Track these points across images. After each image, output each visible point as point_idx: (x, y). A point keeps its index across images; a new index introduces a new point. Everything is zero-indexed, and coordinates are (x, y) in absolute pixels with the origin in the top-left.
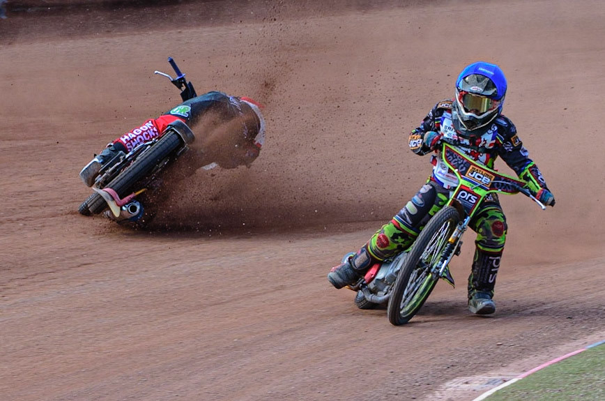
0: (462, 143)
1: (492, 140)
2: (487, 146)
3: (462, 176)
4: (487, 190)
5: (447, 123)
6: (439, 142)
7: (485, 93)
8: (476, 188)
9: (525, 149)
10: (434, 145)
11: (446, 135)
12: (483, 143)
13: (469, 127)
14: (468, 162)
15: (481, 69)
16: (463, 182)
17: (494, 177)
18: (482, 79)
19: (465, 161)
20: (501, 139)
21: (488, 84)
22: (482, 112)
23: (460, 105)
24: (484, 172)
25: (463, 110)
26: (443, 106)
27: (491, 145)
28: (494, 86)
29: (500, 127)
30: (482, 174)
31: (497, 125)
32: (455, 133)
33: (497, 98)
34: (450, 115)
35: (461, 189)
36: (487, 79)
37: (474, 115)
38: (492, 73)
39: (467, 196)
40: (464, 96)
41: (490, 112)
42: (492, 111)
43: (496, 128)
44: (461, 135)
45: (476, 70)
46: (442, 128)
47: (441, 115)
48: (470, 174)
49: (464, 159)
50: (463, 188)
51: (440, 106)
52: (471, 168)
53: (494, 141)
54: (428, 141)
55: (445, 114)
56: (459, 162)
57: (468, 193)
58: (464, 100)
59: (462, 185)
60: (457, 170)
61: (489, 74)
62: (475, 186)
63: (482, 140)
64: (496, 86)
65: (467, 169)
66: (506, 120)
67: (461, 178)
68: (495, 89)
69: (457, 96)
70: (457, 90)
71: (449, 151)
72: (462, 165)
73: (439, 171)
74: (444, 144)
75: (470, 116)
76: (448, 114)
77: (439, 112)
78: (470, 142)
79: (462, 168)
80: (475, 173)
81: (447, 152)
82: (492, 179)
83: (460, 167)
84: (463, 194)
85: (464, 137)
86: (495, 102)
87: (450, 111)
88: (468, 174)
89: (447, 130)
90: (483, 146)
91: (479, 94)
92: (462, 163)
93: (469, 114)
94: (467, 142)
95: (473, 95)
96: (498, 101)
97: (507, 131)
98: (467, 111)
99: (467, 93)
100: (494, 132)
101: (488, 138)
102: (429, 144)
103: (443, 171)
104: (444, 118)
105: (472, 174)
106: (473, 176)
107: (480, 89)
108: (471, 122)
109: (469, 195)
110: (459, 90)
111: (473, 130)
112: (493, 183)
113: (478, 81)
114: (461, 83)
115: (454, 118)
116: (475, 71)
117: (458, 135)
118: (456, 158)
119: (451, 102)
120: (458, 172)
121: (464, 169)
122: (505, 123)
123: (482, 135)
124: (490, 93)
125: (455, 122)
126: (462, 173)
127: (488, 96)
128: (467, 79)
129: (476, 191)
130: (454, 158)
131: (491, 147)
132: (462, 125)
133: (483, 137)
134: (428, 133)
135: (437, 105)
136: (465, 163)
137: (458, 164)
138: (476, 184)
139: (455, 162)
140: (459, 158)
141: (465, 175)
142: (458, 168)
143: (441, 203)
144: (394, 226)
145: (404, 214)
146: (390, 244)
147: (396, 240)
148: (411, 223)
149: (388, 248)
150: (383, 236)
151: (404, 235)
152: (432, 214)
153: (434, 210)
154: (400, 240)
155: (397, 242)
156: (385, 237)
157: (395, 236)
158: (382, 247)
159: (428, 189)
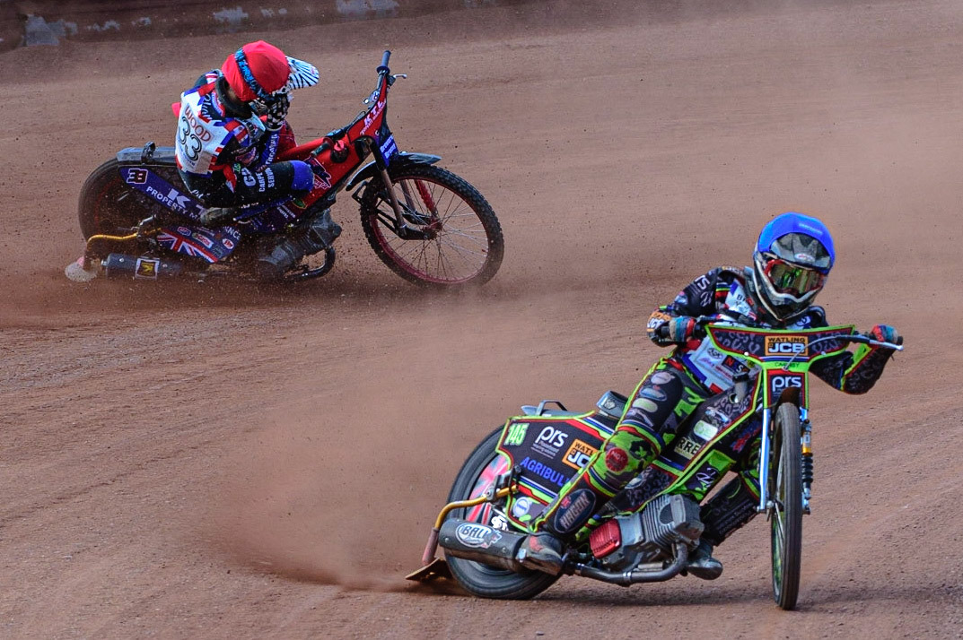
3: (761, 358)
4: (807, 361)
8: (790, 365)
14: (758, 335)
15: (801, 225)
16: (766, 366)
19: (752, 336)
24: (790, 338)
25: (771, 289)
35: (770, 378)
37: (792, 298)
38: (820, 232)
39: (785, 382)
45: (795, 225)
48: (771, 350)
49: (748, 334)
50: (773, 373)
52: (767, 340)
56: (745, 341)
57: (784, 376)
59: (768, 371)
60: (747, 354)
61: (816, 234)
62: (788, 363)
65: (762, 344)
67: (762, 361)
72: (752, 343)
75: (786, 299)
79: (754, 347)
80: (777, 345)
82: (806, 342)
83: (750, 347)
84: (778, 382)
88: (769, 351)
92: (750, 341)
93: (783, 295)
105: (774, 348)
106: (777, 350)
108: (786, 309)
109: (787, 379)
116: (795, 228)
118: (736, 337)
120: (750, 355)
121: (758, 347)
126: (759, 354)
129: (793, 369)
136: (755, 338)
137: (743, 344)
138: (788, 360)
139: (737, 344)
140: (741, 335)
141: (764, 355)
142: (748, 350)
143: (690, 400)
144: (629, 433)
145: (637, 414)
146: (629, 460)
147: (637, 453)
148: (652, 425)
149: (628, 469)
150: (615, 451)
151: (647, 445)
152: (680, 414)
153: (682, 407)
154: (642, 453)
155: (638, 457)
156: (619, 451)
157: (635, 447)
158: (618, 470)
159: (669, 380)
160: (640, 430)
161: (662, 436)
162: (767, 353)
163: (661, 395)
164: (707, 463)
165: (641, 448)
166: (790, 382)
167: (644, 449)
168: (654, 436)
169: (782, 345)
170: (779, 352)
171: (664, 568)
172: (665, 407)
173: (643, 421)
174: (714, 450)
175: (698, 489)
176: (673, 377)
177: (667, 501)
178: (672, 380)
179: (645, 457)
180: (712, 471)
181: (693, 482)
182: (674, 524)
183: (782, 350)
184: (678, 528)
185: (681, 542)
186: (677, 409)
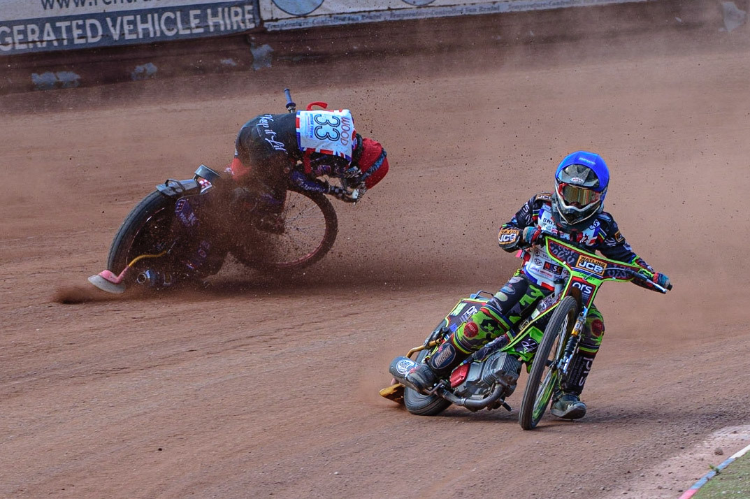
0: (561, 237)
1: (594, 236)
2: (587, 243)
3: (572, 267)
4: (601, 279)
5: (546, 215)
6: (541, 236)
7: (585, 185)
8: (589, 278)
9: (628, 244)
10: (535, 241)
11: (544, 228)
12: (584, 238)
13: (570, 221)
14: (576, 252)
15: (581, 159)
16: (573, 273)
17: (606, 265)
18: (583, 170)
19: (572, 252)
20: (603, 234)
21: (589, 174)
22: (583, 204)
23: (560, 197)
24: (595, 261)
25: (563, 203)
26: (543, 197)
27: (592, 241)
28: (596, 177)
29: (603, 222)
30: (593, 263)
31: (600, 220)
32: (555, 227)
33: (600, 189)
34: (550, 208)
35: (573, 281)
36: (588, 170)
37: (575, 208)
38: (593, 163)
40: (564, 188)
41: (591, 205)
42: (594, 203)
43: (599, 224)
44: (561, 229)
45: (577, 159)
46: (540, 221)
47: (540, 206)
48: (580, 264)
49: (570, 250)
50: (575, 279)
51: (538, 198)
52: (580, 258)
53: (596, 238)
54: (528, 238)
55: (544, 206)
56: (566, 254)
57: (582, 284)
58: (564, 193)
59: (573, 277)
60: (565, 262)
61: (590, 164)
62: (588, 276)
63: (584, 235)
64: (598, 177)
65: (576, 259)
66: (609, 215)
67: (572, 269)
68: (597, 180)
69: (557, 188)
70: (556, 182)
71: (552, 245)
72: (570, 257)
73: (531, 267)
74: (547, 238)
75: (571, 209)
76: (547, 206)
77: (538, 204)
78: (570, 238)
79: (570, 260)
80: (585, 262)
81: (550, 245)
82: (605, 267)
83: (568, 259)
84: (577, 286)
85: (565, 231)
86: (598, 194)
87: (549, 203)
88: (579, 265)
89: (545, 223)
90: (584, 243)
91: (580, 186)
92: (570, 255)
93: (570, 207)
94: (567, 236)
95: (574, 186)
96: (600, 193)
97: (609, 227)
98: (567, 204)
99: (567, 184)
100: (596, 228)
101: (590, 233)
102: (530, 239)
103: (537, 267)
104: (543, 210)
105: (582, 264)
106: (584, 266)
107: (581, 181)
108: (571, 216)
109: (583, 286)
110: (558, 182)
111: (573, 224)
112: (606, 271)
113: (579, 172)
114: (561, 173)
115: (554, 211)
116: (576, 162)
117: (559, 229)
118: (562, 250)
119: (551, 195)
120: (566, 264)
121: (573, 260)
122: (608, 218)
123: (583, 230)
124: (592, 184)
125: (556, 216)
126: (573, 265)
127: (589, 188)
128: (567, 169)
129: (589, 281)
130: (559, 251)
131: (592, 244)
132: (562, 218)
133: (584, 233)
134: (526, 228)
135: (535, 197)
136: (573, 254)
137: (565, 256)
138: (588, 274)
139: (561, 254)
140: (566, 249)
141: (575, 266)
142: (566, 260)
143: (532, 294)
144: (484, 313)
145: (493, 302)
146: (479, 332)
147: (485, 327)
148: (501, 310)
149: (477, 337)
150: (472, 324)
151: (494, 323)
152: (523, 304)
153: (526, 299)
154: (490, 327)
155: (487, 330)
156: (474, 325)
157: (485, 323)
158: (470, 336)
159: (519, 281)
160: (492, 313)
161: (508, 317)
162: (577, 266)
163: (512, 290)
164: (528, 335)
165: (489, 324)
166: (584, 289)
167: (492, 326)
168: (502, 317)
169: (588, 264)
170: (585, 267)
171: (484, 398)
172: (513, 299)
173: (495, 307)
174: (533, 327)
175: (521, 352)
176: (522, 279)
177: (498, 355)
178: (521, 281)
179: (492, 331)
180: (531, 342)
181: (518, 346)
182: (496, 370)
183: (587, 266)
184: (497, 373)
185: (499, 383)
186: (522, 301)
